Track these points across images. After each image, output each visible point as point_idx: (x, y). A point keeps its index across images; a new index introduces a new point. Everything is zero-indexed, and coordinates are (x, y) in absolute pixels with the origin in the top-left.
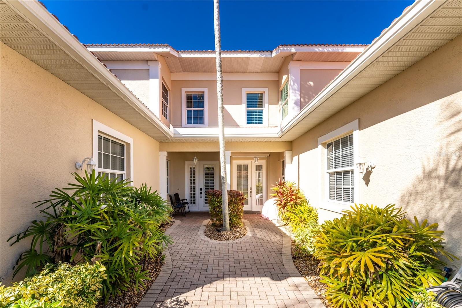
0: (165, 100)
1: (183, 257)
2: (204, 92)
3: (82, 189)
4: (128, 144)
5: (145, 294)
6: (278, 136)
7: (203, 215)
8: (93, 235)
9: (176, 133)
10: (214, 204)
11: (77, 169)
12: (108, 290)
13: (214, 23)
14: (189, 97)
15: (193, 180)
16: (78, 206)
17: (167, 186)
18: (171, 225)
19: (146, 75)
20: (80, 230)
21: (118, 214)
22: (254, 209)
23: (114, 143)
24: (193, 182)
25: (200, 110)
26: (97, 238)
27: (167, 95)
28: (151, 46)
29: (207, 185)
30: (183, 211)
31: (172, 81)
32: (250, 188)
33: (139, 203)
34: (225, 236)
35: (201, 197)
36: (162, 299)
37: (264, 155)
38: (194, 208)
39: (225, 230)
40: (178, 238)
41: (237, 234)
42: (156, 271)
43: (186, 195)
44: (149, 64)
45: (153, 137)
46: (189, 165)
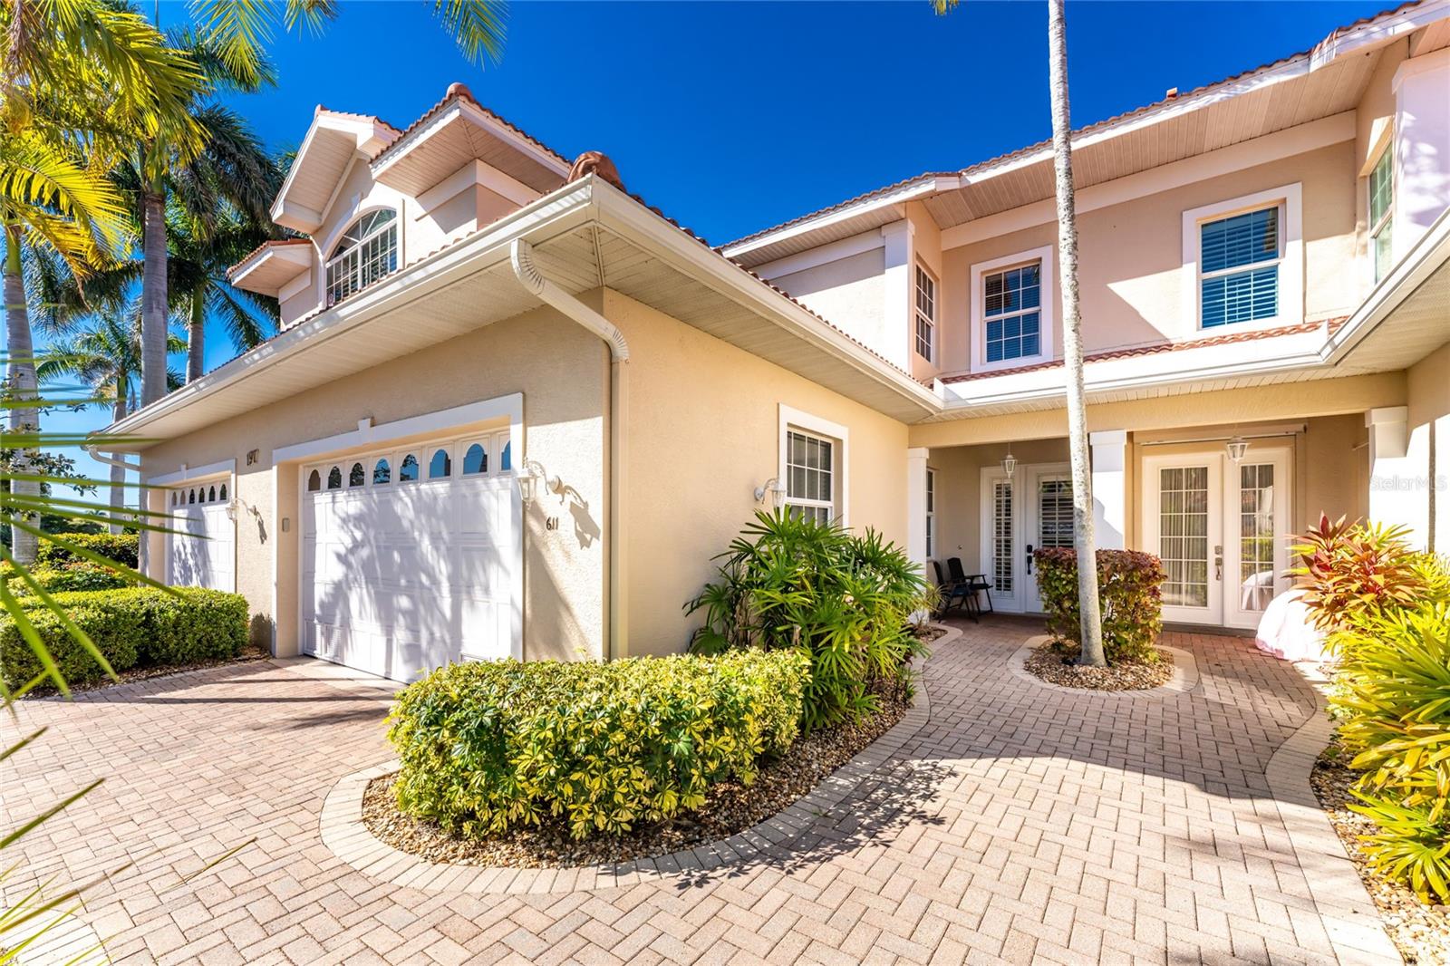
0: (925, 311)
1: (957, 702)
2: (1040, 259)
3: (769, 536)
4: (839, 442)
5: (871, 742)
6: (1320, 360)
7: (1029, 622)
8: (788, 613)
9: (950, 398)
10: (1057, 588)
11: (757, 500)
12: (811, 714)
13: (1050, 93)
14: (993, 285)
15: (1003, 522)
16: (765, 561)
17: (929, 540)
18: (937, 638)
19: (877, 263)
20: (768, 604)
21: (827, 582)
22: (1232, 622)
23: (813, 442)
24: (1005, 529)
25: (1026, 317)
26: (794, 620)
27: (931, 296)
28: (890, 190)
29: (1048, 536)
30: (971, 608)
31: (944, 252)
32: (1217, 548)
33: (861, 566)
34: (1084, 678)
35: (1029, 572)
36: (905, 757)
37: (1281, 431)
38: (1004, 603)
39: (1090, 662)
40: (949, 666)
41: (1130, 678)
42: (895, 713)
43: (984, 563)
44: (883, 234)
45: (892, 416)
46: (993, 479)
